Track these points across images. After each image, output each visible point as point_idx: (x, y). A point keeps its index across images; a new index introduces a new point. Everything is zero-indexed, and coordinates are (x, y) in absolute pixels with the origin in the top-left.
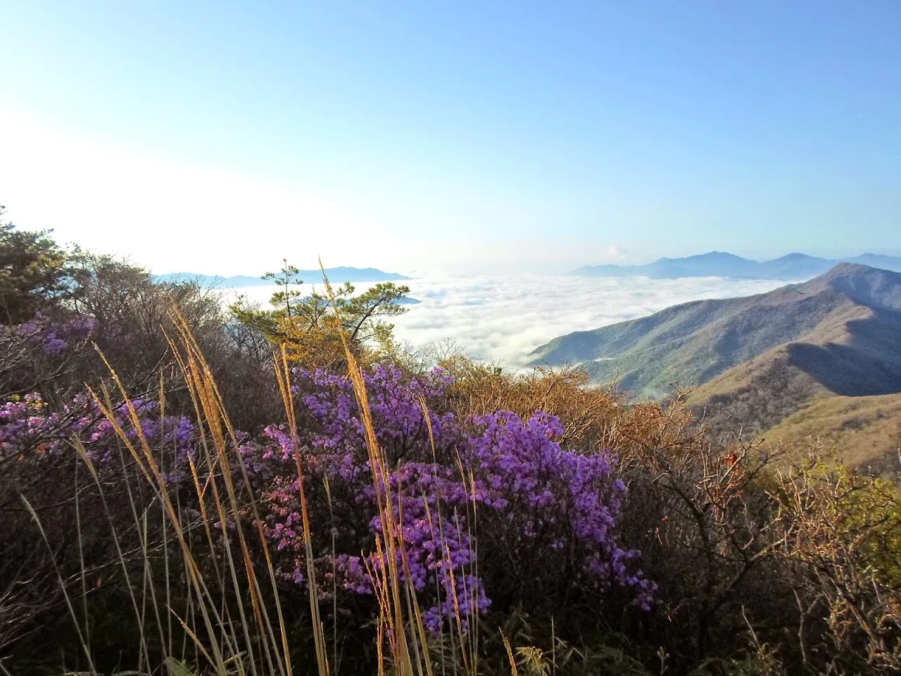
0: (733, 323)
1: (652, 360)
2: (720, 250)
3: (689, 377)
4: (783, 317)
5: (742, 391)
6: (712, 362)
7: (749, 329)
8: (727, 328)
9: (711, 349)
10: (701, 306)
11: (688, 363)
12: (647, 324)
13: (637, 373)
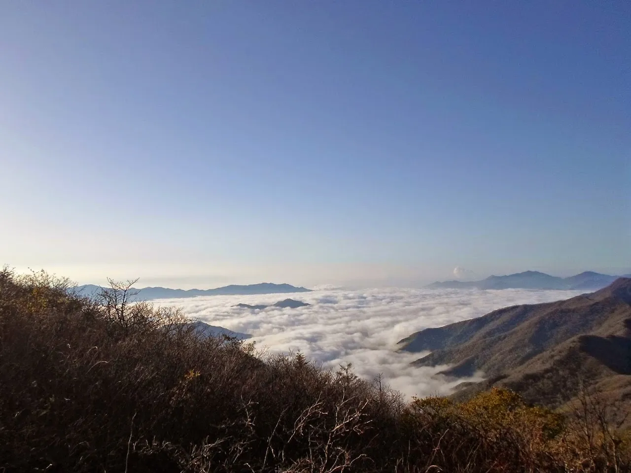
0: (541, 322)
1: (483, 349)
2: (533, 270)
3: (512, 362)
4: (579, 317)
5: (547, 371)
6: (528, 350)
7: (555, 325)
8: (538, 326)
9: (527, 341)
10: (518, 310)
11: (511, 351)
12: (480, 322)
13: (473, 359)
